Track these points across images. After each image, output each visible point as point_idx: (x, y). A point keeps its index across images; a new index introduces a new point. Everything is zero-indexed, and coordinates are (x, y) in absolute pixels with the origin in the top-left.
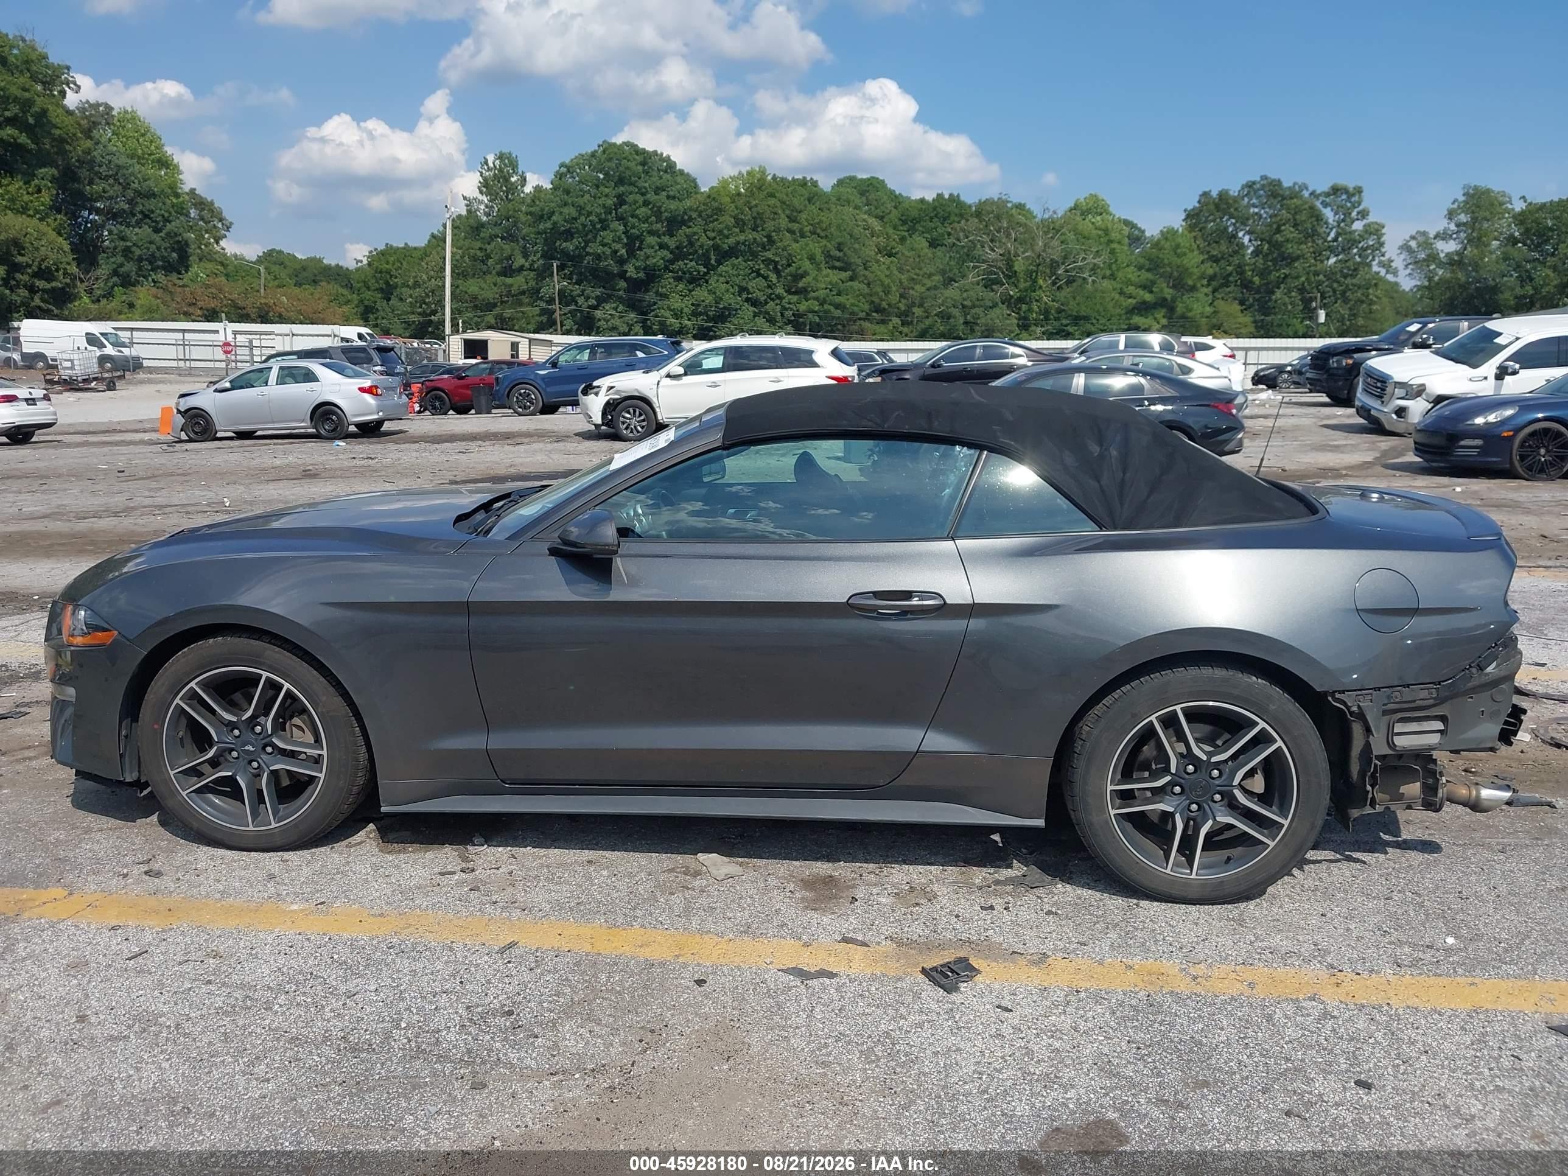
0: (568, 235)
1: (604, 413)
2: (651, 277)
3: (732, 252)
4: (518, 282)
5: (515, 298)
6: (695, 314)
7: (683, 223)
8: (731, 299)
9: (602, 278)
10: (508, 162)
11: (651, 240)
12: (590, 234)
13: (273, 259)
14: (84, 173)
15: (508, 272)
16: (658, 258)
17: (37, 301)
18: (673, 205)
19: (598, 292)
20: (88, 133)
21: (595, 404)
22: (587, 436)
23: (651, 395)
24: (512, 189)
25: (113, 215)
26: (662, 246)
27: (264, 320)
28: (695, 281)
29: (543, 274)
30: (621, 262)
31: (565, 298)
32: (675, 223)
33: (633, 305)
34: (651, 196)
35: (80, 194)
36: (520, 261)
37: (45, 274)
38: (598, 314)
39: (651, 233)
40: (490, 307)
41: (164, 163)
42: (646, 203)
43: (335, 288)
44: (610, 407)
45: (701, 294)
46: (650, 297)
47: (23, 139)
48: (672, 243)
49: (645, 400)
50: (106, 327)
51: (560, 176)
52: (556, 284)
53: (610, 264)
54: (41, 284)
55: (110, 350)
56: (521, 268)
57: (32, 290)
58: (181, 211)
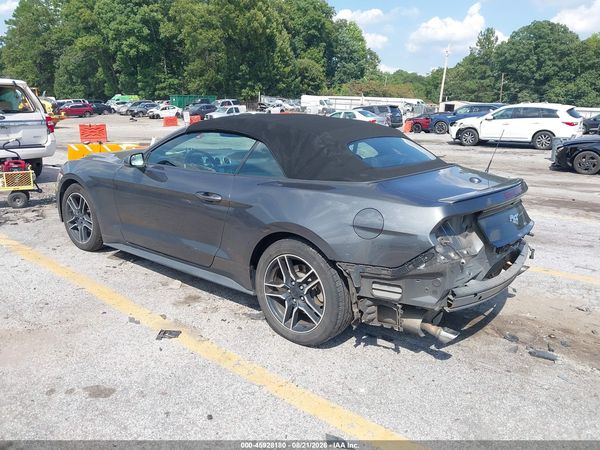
0: (511, 62)
1: (457, 134)
2: (547, 79)
3: (591, 67)
4: (487, 82)
5: (484, 88)
6: (566, 95)
7: (568, 55)
8: (586, 88)
9: (525, 80)
10: (490, 31)
11: (549, 63)
12: (521, 61)
13: (399, 73)
14: (334, 44)
15: (483, 78)
16: (550, 71)
17: (310, 89)
18: (563, 47)
19: (520, 85)
20: (337, 30)
21: (454, 130)
22: (450, 143)
23: (477, 127)
24: (491, 42)
25: (342, 59)
26: (554, 65)
27: (384, 96)
28: (569, 80)
29: (498, 78)
30: (533, 73)
31: (506, 88)
32: (563, 54)
33: (537, 91)
34: (553, 44)
35: (333, 52)
36: (489, 73)
37: (313, 80)
38: (519, 95)
39: (550, 60)
40: (473, 92)
41: (362, 40)
42: (549, 47)
43: (417, 84)
44: (460, 132)
45: (571, 86)
46: (546, 87)
47: (317, 33)
48: (560, 64)
49: (475, 130)
50: (326, 98)
51: (512, 37)
52: (503, 82)
53: (528, 74)
54: (312, 83)
55: (326, 106)
56: (489, 76)
57: (309, 85)
58: (364, 57)
